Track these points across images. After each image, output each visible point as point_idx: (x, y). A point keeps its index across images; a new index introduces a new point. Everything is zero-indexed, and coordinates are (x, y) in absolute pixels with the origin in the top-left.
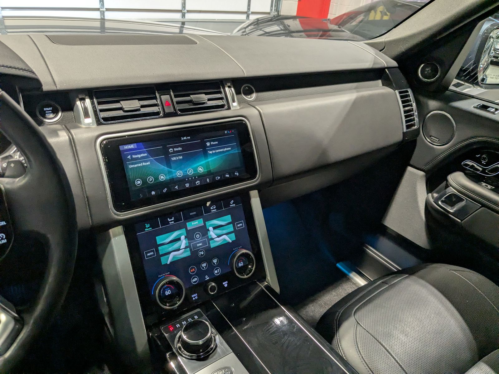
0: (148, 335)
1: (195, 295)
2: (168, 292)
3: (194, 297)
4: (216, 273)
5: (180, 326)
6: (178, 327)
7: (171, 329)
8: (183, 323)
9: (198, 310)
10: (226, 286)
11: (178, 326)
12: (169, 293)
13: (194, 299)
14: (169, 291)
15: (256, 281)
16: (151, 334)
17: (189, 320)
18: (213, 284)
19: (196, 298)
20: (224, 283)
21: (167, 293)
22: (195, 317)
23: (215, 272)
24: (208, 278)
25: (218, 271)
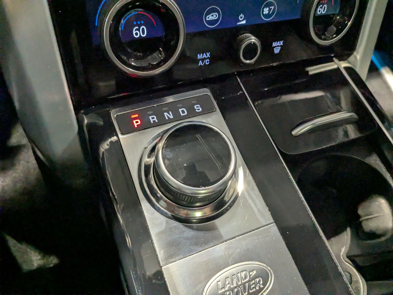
0: (80, 122)
1: (205, 56)
2: (138, 30)
3: (203, 60)
4: (264, 13)
5: (157, 121)
6: (152, 122)
7: (136, 125)
8: (166, 114)
9: (206, 91)
10: (277, 51)
11: (154, 121)
12: (143, 33)
13: (201, 63)
14: (143, 29)
15: (333, 57)
16: (86, 121)
17: (180, 110)
18: (253, 39)
19: (207, 62)
20: (274, 44)
21: (136, 34)
22: (195, 107)
23: (263, 11)
24: (244, 22)
25: (270, 10)
